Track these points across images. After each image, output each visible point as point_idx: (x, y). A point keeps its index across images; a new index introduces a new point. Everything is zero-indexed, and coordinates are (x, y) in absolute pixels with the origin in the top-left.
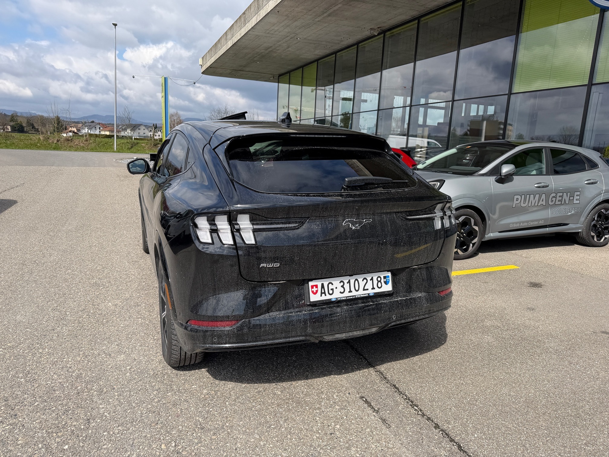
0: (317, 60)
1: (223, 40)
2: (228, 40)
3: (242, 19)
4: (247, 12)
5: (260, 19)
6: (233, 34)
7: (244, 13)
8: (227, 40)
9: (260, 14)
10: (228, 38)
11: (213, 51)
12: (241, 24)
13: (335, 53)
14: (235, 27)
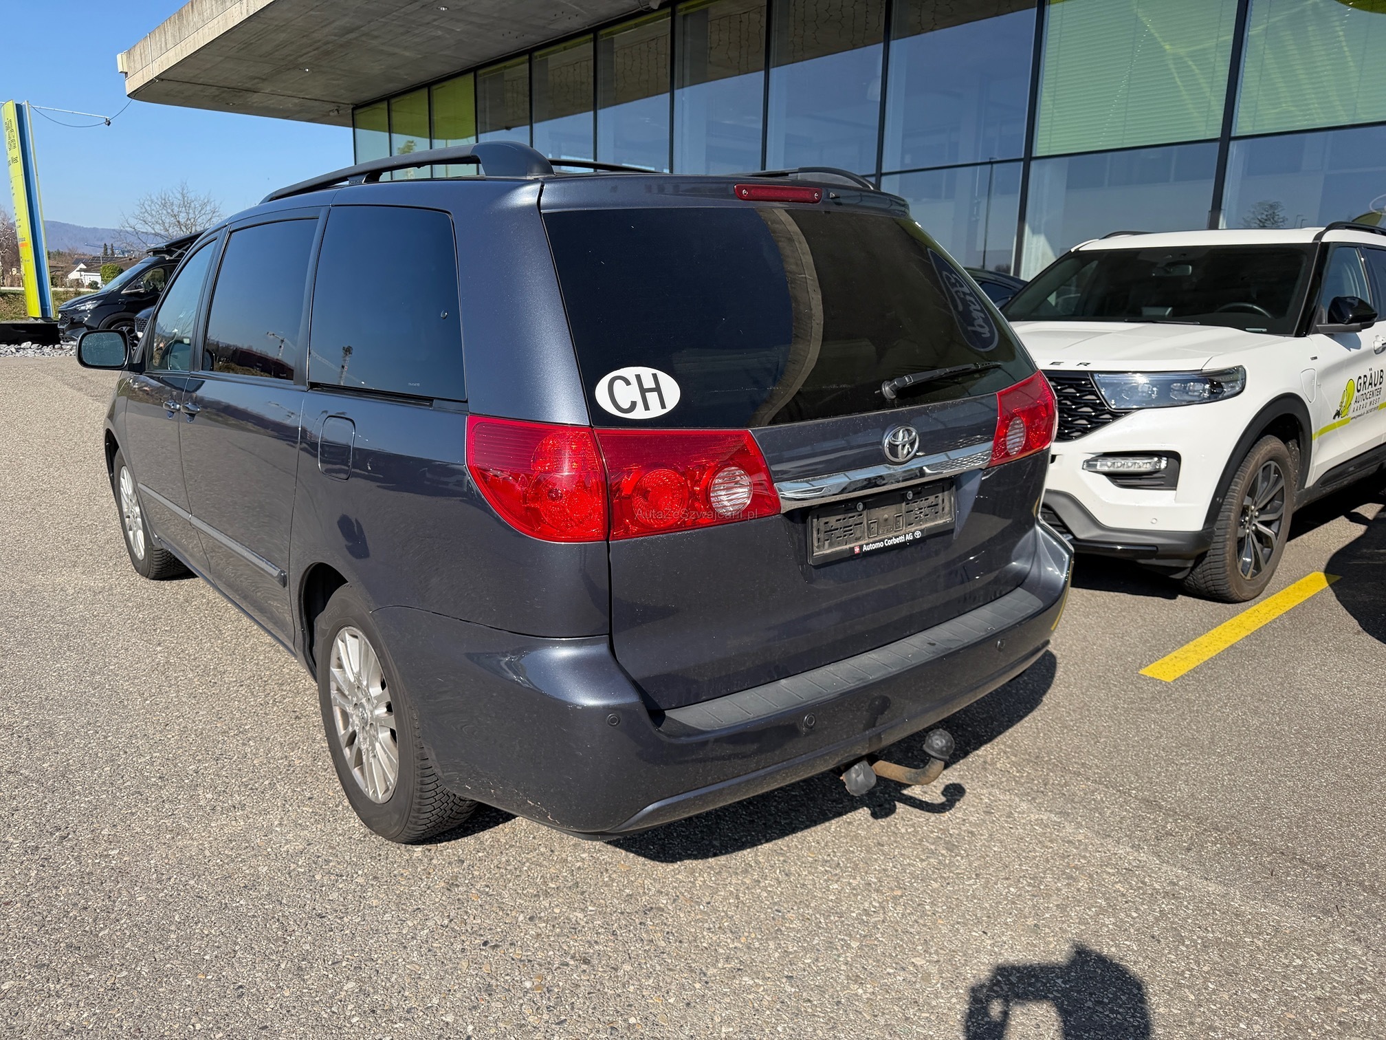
0: (474, 70)
13: (529, 52)
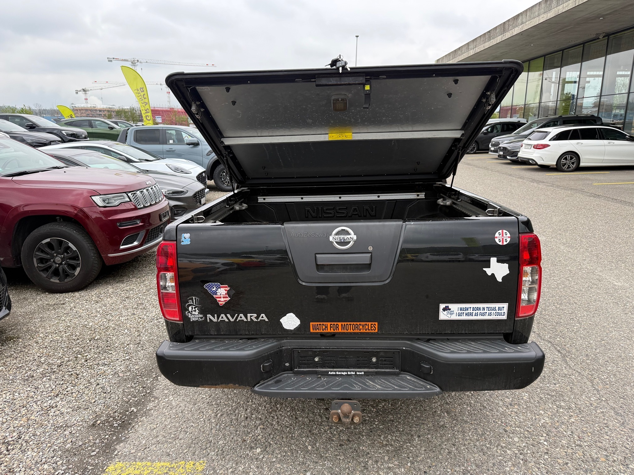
0: (544, 56)
1: (464, 49)
2: (470, 49)
3: (487, 36)
4: (492, 32)
5: (506, 38)
6: (476, 46)
7: (489, 32)
8: (468, 49)
9: (506, 35)
10: (470, 47)
11: (451, 56)
12: (486, 39)
13: (563, 50)
14: (478, 40)
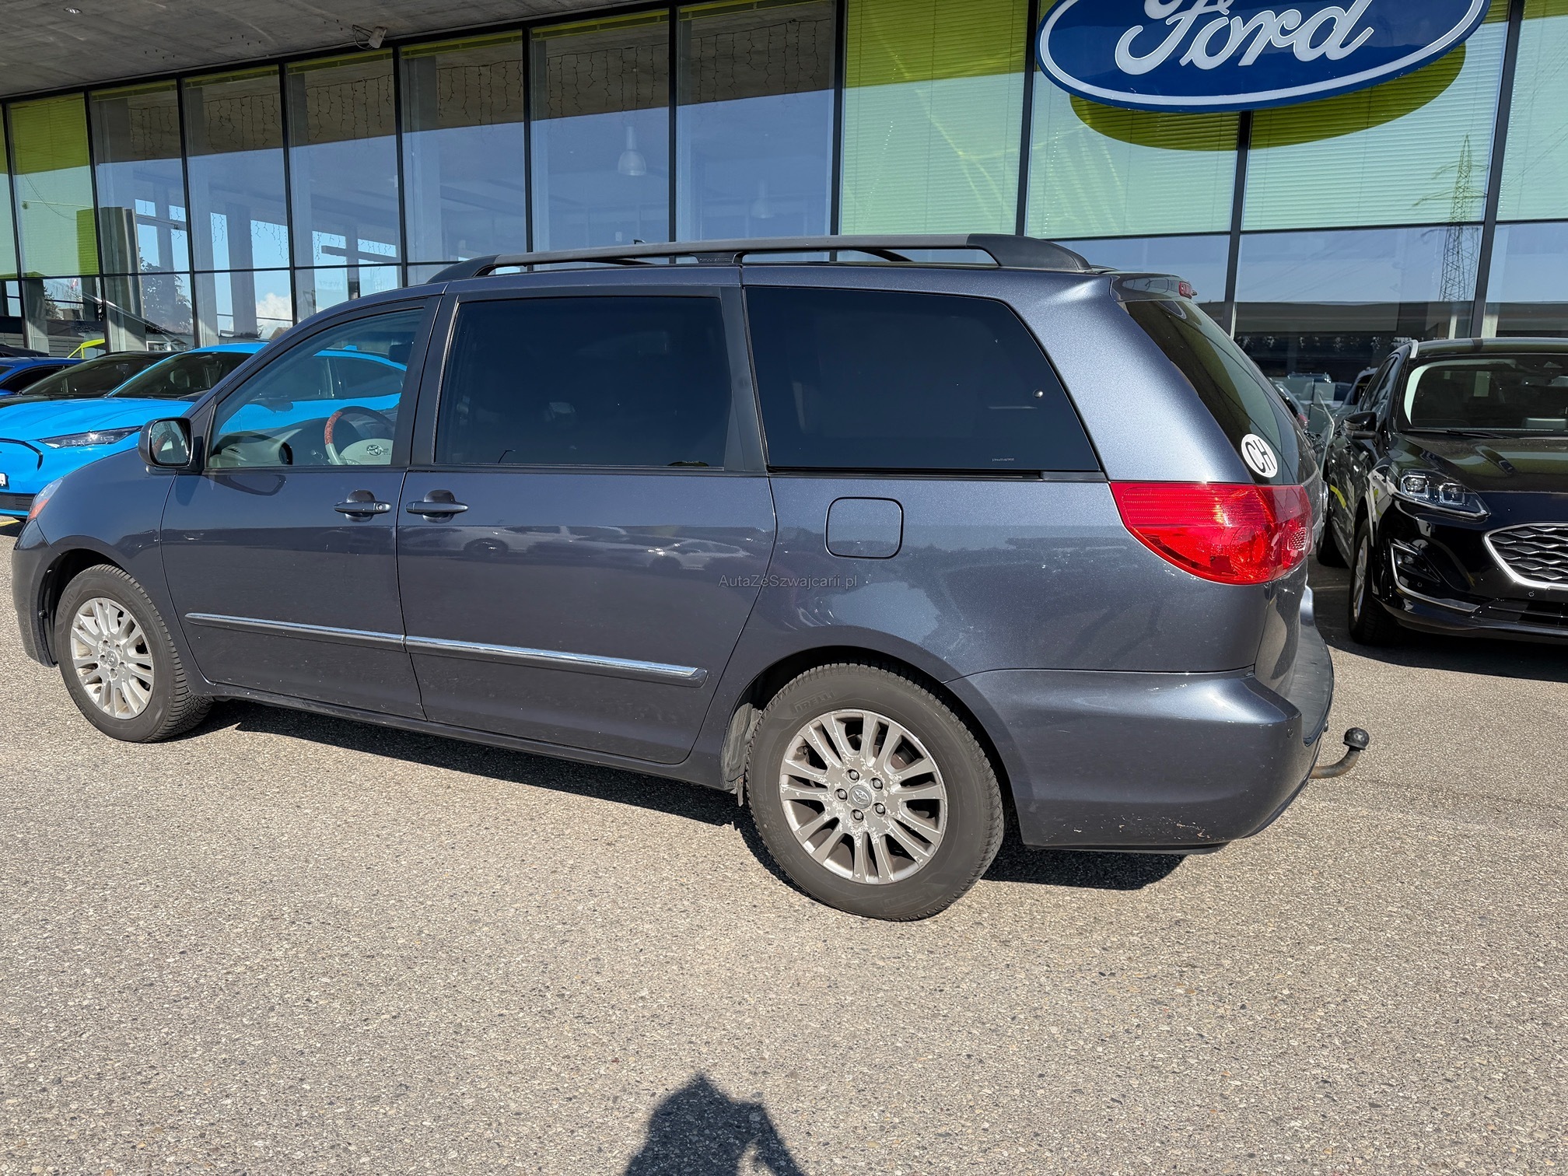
0: (84, 89)
13: (179, 77)
